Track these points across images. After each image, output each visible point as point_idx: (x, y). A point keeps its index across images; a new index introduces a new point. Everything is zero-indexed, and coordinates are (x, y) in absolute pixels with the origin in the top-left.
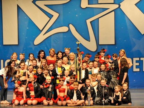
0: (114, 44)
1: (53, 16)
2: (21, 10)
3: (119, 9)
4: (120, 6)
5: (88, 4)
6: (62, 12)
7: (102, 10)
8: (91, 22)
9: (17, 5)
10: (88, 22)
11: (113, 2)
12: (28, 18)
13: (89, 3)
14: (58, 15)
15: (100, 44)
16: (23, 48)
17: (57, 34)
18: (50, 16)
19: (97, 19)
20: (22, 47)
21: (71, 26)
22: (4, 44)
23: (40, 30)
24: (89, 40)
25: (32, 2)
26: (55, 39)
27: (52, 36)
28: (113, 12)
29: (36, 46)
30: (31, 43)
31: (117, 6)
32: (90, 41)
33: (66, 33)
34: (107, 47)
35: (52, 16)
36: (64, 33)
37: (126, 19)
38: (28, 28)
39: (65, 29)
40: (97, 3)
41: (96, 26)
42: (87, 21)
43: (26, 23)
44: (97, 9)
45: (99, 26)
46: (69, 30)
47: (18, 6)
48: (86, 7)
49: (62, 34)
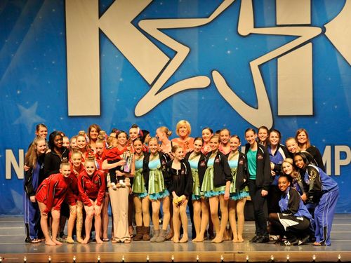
0: (312, 114)
1: (176, 52)
2: (106, 42)
3: (322, 38)
4: (324, 30)
5: (255, 27)
6: (196, 45)
7: (284, 40)
8: (260, 66)
9: (100, 30)
10: (254, 65)
11: (309, 23)
12: (123, 58)
13: (257, 25)
14: (187, 50)
15: (279, 114)
16: (112, 124)
17: (185, 93)
18: (171, 54)
19: (274, 61)
20: (108, 120)
21: (216, 74)
22: (69, 115)
23: (148, 84)
24: (255, 106)
25: (132, 22)
26: (182, 105)
27: (175, 98)
28: (310, 45)
29: (138, 120)
30: (129, 112)
31: (318, 31)
32: (257, 108)
33: (206, 90)
34: (295, 121)
35: (174, 53)
36: (201, 90)
37: (339, 59)
38: (121, 80)
39: (202, 82)
40: (274, 24)
41: (270, 74)
42: (251, 63)
43: (119, 68)
44: (274, 37)
45: (277, 75)
46: (212, 83)
47: (101, 32)
48: (250, 34)
49: (196, 93)
